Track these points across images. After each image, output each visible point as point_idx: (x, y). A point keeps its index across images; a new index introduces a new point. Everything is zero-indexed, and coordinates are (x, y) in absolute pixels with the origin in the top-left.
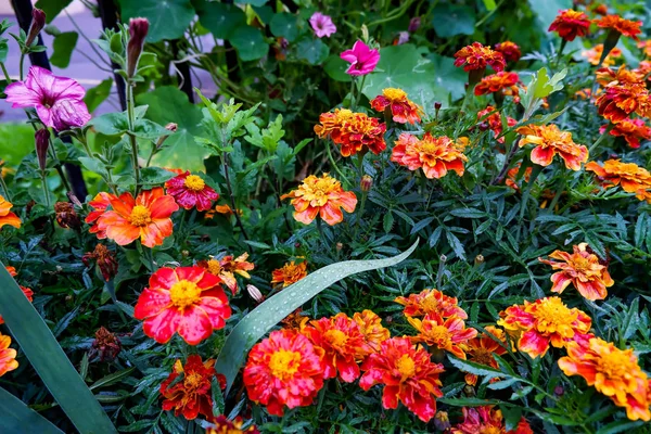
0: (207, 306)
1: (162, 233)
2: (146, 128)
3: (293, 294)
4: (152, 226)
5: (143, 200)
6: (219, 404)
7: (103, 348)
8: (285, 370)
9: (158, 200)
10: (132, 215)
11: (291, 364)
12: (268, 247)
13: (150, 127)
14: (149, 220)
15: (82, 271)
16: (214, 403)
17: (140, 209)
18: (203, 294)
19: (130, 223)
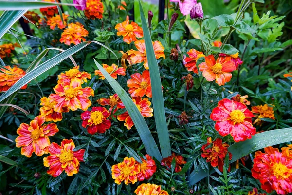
0: (246, 126)
1: (226, 80)
2: (242, 26)
3: (286, 133)
4: (222, 75)
5: (220, 61)
6: (226, 166)
7: (183, 120)
8: (282, 175)
9: (227, 62)
10: (214, 67)
11: (286, 173)
12: (253, 93)
13: (243, 26)
14: (221, 71)
15: (173, 80)
16: (225, 164)
17: (219, 65)
18: (246, 119)
19: (212, 70)
